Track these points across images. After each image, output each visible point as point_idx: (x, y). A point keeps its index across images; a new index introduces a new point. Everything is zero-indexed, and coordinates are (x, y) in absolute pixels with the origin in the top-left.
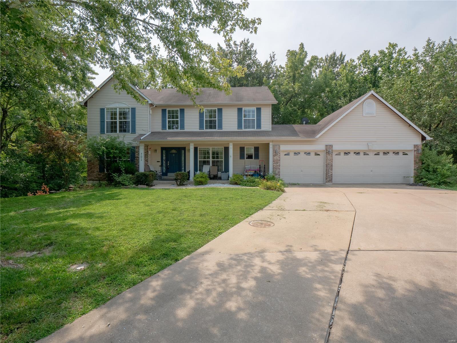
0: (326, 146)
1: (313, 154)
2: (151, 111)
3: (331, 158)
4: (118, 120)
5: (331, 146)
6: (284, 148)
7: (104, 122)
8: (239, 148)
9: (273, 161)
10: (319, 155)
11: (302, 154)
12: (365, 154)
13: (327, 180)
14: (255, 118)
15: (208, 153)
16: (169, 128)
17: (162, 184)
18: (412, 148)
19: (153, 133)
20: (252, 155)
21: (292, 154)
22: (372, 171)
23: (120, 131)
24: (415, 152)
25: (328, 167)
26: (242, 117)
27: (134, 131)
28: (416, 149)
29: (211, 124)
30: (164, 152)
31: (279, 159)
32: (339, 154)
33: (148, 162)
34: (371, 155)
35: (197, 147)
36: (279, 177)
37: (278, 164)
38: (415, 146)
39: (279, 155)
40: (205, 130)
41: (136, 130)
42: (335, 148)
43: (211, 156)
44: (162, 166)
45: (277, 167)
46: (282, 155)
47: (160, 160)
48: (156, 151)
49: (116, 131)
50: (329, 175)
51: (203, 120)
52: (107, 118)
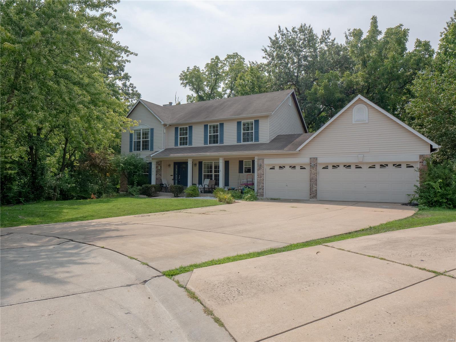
0: (311, 158)
1: (298, 168)
2: (165, 130)
3: (315, 172)
4: (141, 140)
5: (316, 159)
6: (268, 162)
7: (132, 141)
8: (238, 162)
9: (258, 175)
10: (304, 168)
11: (287, 168)
12: (358, 167)
13: (311, 196)
14: (253, 131)
15: (211, 167)
16: (181, 145)
17: (167, 195)
18: (417, 159)
19: (167, 150)
20: (250, 169)
21: (277, 168)
22: (365, 187)
23: (143, 149)
24: (421, 164)
25: (313, 181)
26: (241, 131)
27: (152, 149)
28: (421, 160)
29: (215, 139)
30: (176, 166)
31: (263, 173)
32: (326, 168)
33: (161, 176)
34: (365, 168)
35: (202, 162)
36: (262, 191)
37: (262, 179)
38: (421, 156)
39: (262, 169)
40: (209, 145)
41: (154, 148)
42: (320, 161)
43: (213, 170)
44: (174, 179)
45: (261, 182)
46: (267, 169)
47: (173, 174)
48: (169, 165)
49: (140, 150)
50: (313, 190)
51: (207, 135)
52: (134, 138)
